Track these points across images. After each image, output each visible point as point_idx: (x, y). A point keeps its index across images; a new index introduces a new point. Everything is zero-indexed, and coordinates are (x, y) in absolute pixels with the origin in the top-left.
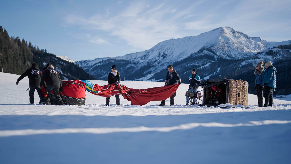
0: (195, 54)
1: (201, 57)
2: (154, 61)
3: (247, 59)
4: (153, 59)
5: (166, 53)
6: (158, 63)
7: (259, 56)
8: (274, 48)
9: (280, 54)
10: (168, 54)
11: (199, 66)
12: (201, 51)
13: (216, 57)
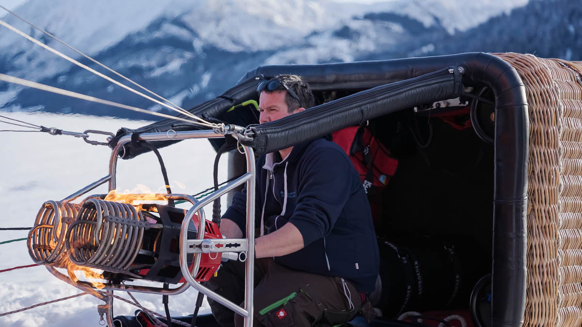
0: (139, 34)
1: (156, 44)
2: (15, 51)
3: (284, 49)
4: (11, 47)
5: (52, 29)
6: (30, 59)
7: (314, 40)
8: (355, 18)
9: (368, 37)
10: (59, 33)
11: (151, 69)
12: (156, 25)
13: (198, 44)
